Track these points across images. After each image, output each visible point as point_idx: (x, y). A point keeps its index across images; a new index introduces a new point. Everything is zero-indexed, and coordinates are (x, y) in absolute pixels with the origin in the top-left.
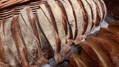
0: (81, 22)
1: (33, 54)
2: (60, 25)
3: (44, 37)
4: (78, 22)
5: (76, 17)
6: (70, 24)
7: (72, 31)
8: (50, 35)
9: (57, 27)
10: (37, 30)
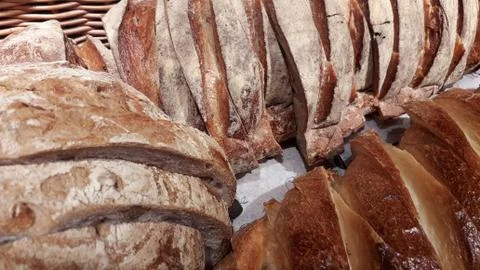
1: (245, 101)
2: (339, 26)
3: (282, 60)
4: (402, 32)
5: (401, 12)
6: (376, 29)
7: (378, 57)
9: (328, 30)
10: (263, 33)
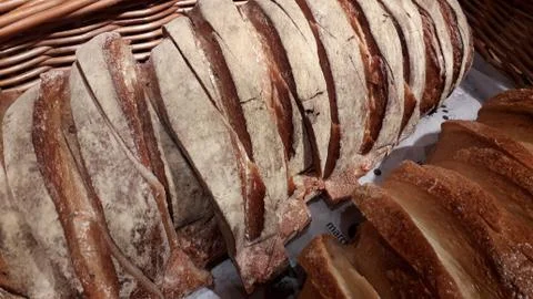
0: (354, 99)
1: (139, 247)
2: (258, 114)
3: (188, 172)
4: (340, 98)
5: (335, 74)
6: (307, 105)
7: (314, 139)
8: (216, 159)
9: (245, 121)
10: (155, 139)
